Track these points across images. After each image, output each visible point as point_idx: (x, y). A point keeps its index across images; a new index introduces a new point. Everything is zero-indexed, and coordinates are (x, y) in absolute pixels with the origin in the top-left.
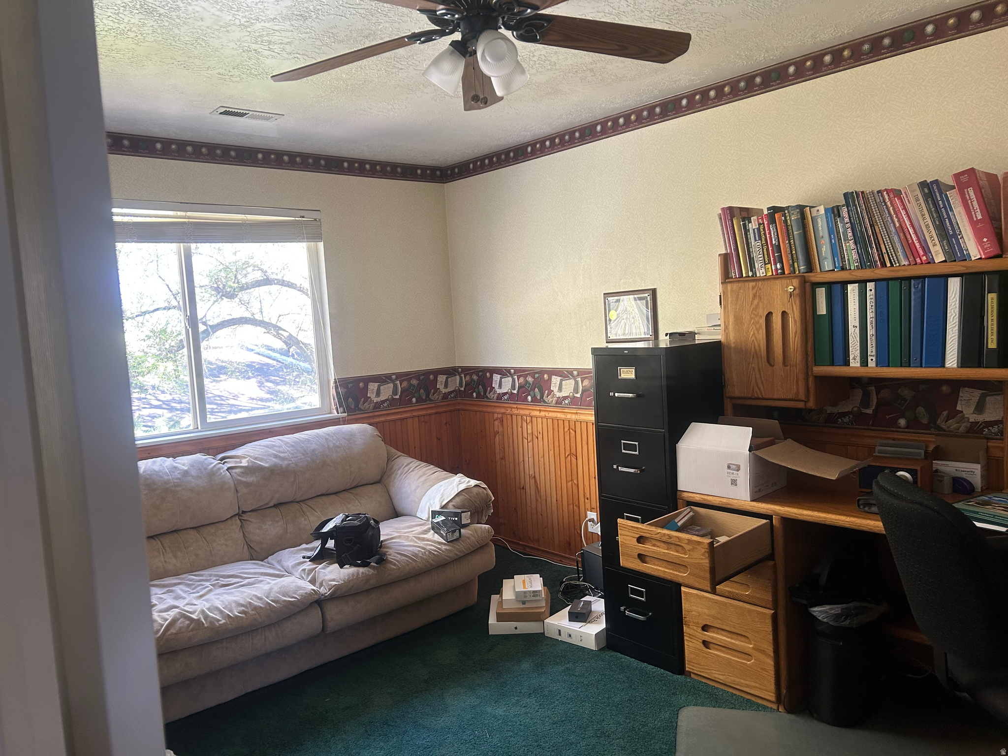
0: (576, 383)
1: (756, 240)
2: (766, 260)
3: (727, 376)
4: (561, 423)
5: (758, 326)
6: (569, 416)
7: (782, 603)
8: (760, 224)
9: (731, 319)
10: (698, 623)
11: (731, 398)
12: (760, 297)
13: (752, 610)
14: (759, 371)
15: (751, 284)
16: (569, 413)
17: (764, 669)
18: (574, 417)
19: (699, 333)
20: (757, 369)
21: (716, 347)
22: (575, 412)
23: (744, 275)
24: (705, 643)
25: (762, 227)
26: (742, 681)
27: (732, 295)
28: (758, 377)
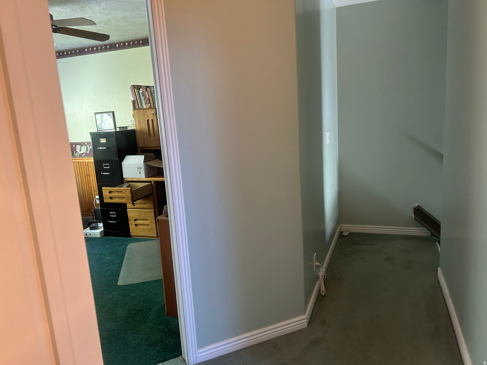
0: (87, 147)
1: (142, 96)
2: (146, 103)
3: (138, 140)
4: (82, 163)
5: (145, 124)
6: (85, 161)
7: (156, 207)
8: (143, 91)
9: (137, 122)
10: (133, 219)
11: (140, 148)
12: (145, 115)
13: (148, 211)
14: (147, 138)
15: (142, 110)
16: (85, 159)
17: (153, 228)
18: (87, 161)
19: (128, 127)
20: (146, 137)
21: (133, 131)
22: (87, 159)
23: (140, 108)
24: (136, 225)
25: (143, 92)
26: (147, 233)
27: (136, 114)
28: (147, 140)
